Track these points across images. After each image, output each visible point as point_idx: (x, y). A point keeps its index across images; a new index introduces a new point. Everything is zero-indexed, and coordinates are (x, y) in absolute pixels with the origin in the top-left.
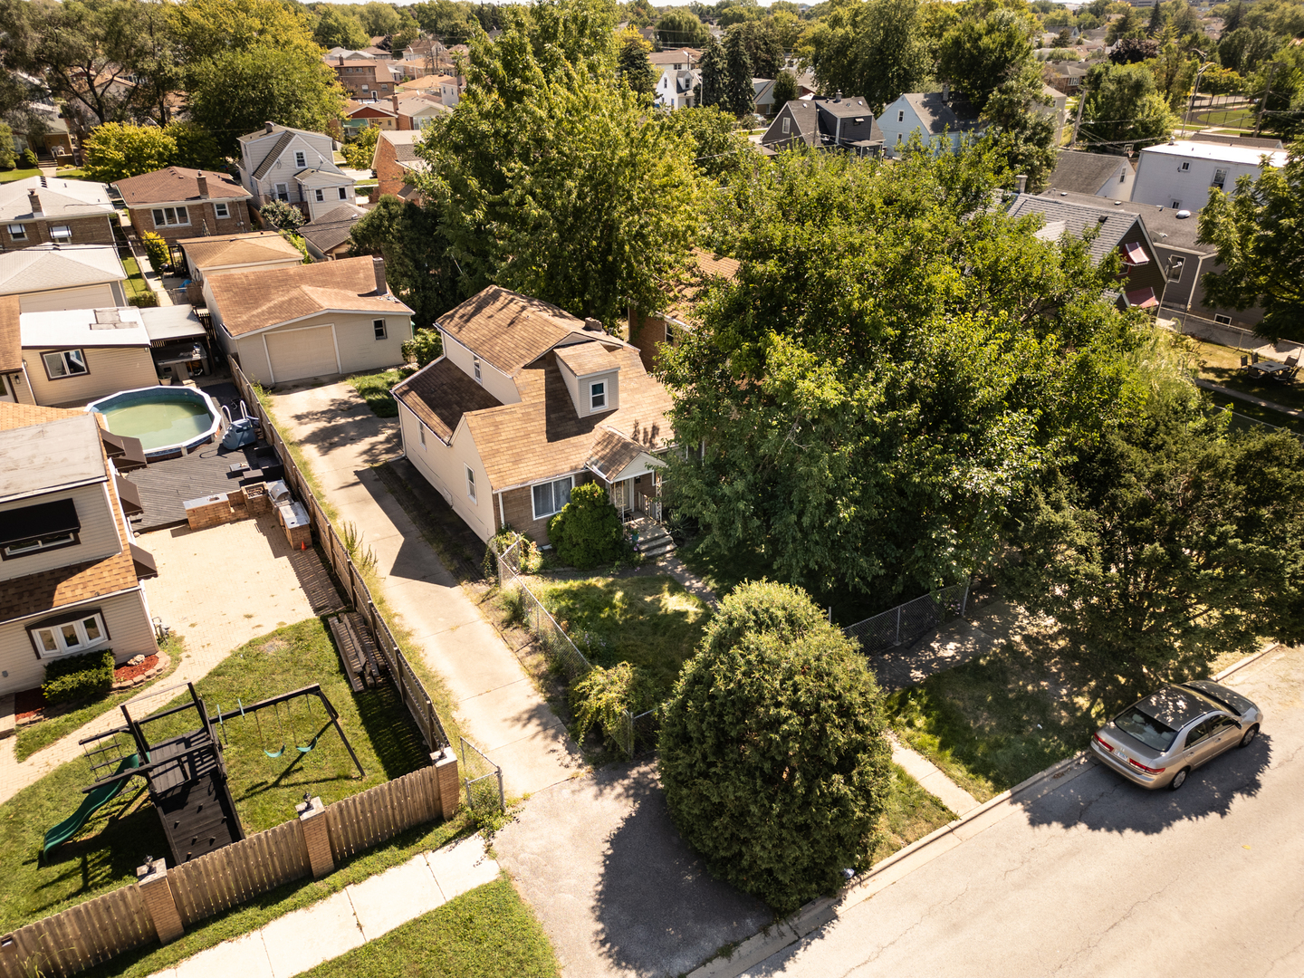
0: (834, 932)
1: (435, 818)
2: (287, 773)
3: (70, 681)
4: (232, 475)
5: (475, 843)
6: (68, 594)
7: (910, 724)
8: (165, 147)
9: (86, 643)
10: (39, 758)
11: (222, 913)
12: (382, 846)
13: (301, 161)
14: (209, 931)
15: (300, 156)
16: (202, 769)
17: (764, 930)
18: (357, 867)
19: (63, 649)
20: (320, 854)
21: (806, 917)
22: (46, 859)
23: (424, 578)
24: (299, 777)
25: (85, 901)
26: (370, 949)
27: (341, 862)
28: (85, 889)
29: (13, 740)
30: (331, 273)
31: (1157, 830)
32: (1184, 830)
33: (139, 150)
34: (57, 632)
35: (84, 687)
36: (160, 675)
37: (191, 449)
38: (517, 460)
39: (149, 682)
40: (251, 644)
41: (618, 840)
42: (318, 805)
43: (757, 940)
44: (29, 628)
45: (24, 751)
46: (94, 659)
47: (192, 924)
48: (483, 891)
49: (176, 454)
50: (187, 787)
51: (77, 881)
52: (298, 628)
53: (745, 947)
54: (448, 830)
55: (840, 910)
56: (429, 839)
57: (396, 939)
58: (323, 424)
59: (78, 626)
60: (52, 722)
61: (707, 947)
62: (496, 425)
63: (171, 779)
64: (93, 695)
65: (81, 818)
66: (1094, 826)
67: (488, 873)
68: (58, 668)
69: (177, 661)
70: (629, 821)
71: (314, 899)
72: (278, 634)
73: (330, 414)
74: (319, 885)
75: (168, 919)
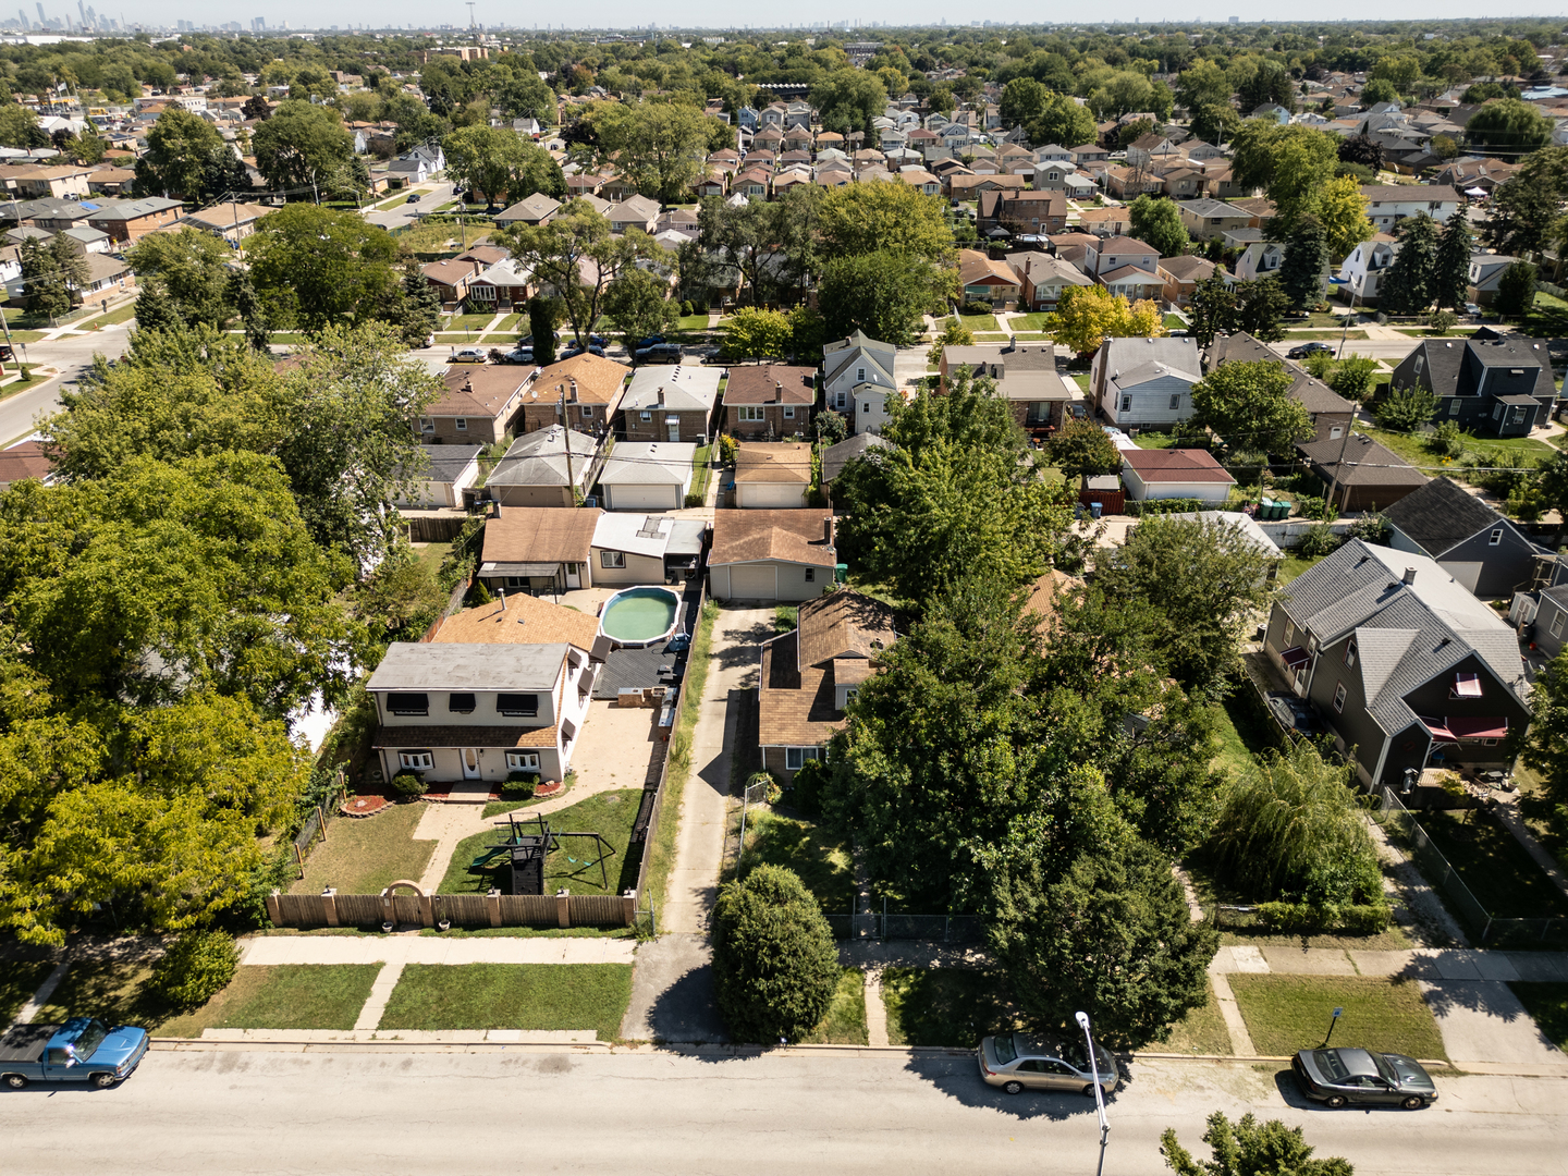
0: (752, 1062)
1: (623, 925)
2: (577, 873)
3: (515, 785)
4: (660, 673)
5: (632, 943)
6: (526, 742)
7: (896, 988)
8: (783, 332)
9: (529, 767)
10: (491, 820)
11: (517, 925)
12: (592, 926)
13: (861, 377)
14: (510, 930)
15: (861, 371)
16: (536, 856)
17: (722, 1044)
18: (578, 930)
19: (519, 767)
20: (563, 917)
21: (746, 1048)
22: (472, 870)
23: (712, 784)
24: (581, 877)
25: (476, 895)
26: (561, 967)
27: (573, 925)
28: (477, 891)
29: (483, 807)
30: (797, 520)
31: (971, 1104)
32: (987, 1114)
33: (763, 334)
34: (517, 758)
35: (520, 790)
36: (556, 796)
37: (650, 645)
38: (781, 729)
39: (549, 798)
40: (605, 793)
41: (694, 974)
42: (567, 893)
43: (715, 1046)
44: (506, 752)
45: (486, 815)
46: (528, 777)
47: (507, 923)
48: (620, 966)
49: (640, 646)
50: (528, 861)
51: (477, 885)
52: (630, 792)
53: (708, 1046)
54: (624, 932)
55: (764, 1054)
56: (614, 932)
57: (572, 968)
58: (736, 644)
59: (527, 758)
60: (502, 803)
61: (692, 1037)
62: (778, 701)
63: (520, 856)
64: (523, 796)
65: (487, 858)
66: (937, 1086)
67: (627, 959)
68: (515, 776)
69: (568, 790)
70: (705, 967)
71: (555, 936)
72: (620, 791)
73: (747, 636)
74: (560, 931)
75: (496, 918)
